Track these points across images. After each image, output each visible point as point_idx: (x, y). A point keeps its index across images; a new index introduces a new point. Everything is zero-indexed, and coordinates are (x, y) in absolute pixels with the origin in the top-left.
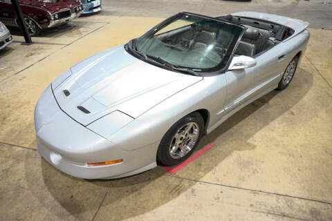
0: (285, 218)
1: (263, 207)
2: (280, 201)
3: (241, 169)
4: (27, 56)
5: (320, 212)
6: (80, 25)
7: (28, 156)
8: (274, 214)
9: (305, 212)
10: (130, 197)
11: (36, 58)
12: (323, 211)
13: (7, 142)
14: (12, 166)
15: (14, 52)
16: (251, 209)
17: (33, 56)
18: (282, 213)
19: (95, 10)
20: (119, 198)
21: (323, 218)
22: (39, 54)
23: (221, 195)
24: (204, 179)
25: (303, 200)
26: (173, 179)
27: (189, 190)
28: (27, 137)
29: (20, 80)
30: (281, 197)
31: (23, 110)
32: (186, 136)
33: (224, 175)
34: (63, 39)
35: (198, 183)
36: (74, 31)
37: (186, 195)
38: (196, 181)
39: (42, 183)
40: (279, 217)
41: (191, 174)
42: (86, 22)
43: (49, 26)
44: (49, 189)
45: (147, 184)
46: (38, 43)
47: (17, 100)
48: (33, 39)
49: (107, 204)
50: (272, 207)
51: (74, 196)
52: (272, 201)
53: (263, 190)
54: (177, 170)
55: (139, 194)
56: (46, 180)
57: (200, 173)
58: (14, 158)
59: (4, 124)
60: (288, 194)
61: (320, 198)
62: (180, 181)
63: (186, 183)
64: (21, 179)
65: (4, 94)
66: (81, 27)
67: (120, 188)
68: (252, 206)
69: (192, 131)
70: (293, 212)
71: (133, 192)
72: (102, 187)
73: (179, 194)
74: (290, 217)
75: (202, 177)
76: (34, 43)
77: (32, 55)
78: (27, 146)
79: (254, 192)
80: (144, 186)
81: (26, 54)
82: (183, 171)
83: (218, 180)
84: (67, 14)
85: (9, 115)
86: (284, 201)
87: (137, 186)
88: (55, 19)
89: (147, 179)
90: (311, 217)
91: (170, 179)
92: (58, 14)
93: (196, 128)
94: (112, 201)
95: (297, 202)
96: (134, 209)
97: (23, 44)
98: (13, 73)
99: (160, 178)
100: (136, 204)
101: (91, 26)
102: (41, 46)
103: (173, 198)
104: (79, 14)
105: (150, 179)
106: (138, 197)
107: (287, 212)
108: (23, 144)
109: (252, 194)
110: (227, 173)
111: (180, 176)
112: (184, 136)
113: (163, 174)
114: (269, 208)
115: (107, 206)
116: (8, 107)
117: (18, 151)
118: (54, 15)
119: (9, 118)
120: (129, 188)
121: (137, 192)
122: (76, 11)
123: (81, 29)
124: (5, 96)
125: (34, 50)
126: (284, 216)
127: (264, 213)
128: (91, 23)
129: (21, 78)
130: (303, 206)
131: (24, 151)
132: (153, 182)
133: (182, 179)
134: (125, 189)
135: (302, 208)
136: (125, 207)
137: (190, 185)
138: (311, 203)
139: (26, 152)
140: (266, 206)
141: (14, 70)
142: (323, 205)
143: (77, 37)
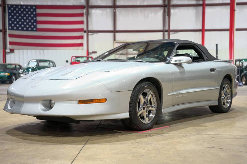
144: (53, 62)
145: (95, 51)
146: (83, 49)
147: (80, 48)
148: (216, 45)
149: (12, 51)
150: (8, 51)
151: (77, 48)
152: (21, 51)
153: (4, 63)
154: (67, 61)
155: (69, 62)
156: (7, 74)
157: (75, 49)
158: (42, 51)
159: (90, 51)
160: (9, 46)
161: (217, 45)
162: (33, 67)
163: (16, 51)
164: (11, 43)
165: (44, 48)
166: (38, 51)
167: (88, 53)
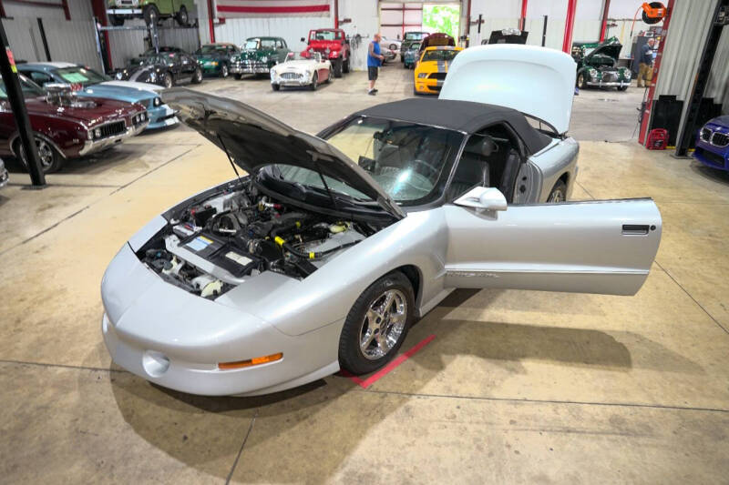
0: (571, 434)
1: (532, 422)
2: (559, 411)
3: (488, 371)
4: (42, 210)
5: (624, 419)
6: (142, 149)
7: (82, 382)
8: (551, 431)
9: (601, 422)
10: (296, 428)
11: (60, 213)
12: (628, 417)
13: (34, 361)
14: (53, 400)
15: (10, 202)
16: (512, 427)
17: (53, 210)
18: (564, 428)
19: (169, 122)
20: (276, 432)
21: (630, 426)
22: (66, 205)
23: (457, 412)
24: (426, 390)
25: (597, 406)
26: (370, 394)
27: (401, 410)
28: (72, 349)
29: (37, 252)
30: (559, 405)
31: (55, 305)
32: (385, 316)
33: (459, 382)
34: (111, 176)
35: (414, 397)
36: (131, 163)
37: (397, 418)
38: (410, 395)
39: (122, 422)
40: (559, 433)
41: (399, 385)
42: (154, 145)
43: (82, 153)
44: (138, 430)
45: (324, 406)
46: (59, 185)
47: (36, 288)
48: (49, 178)
49: (255, 444)
50: (546, 421)
51: (189, 437)
52: (547, 411)
53: (528, 399)
54: (374, 381)
55: (312, 423)
56: (128, 417)
57: (416, 382)
58: (54, 386)
59: (20, 330)
60: (572, 400)
61: (623, 400)
62: (383, 397)
63: (394, 400)
64: (77, 420)
65: (8, 279)
66: (144, 153)
67: (274, 417)
68: (512, 422)
69: (394, 308)
70: (583, 425)
71: (299, 420)
72: (239, 419)
73: (383, 417)
74: (578, 432)
75: (421, 387)
76: (50, 185)
77: (50, 207)
78: (79, 364)
79: (515, 402)
80: (318, 410)
81: (38, 207)
82: (384, 382)
83: (449, 390)
84: (118, 128)
85: (27, 314)
86: (566, 410)
87: (305, 411)
88: (95, 138)
89: (322, 398)
90: (611, 428)
91: (364, 395)
92: (101, 128)
93: (401, 302)
94: (262, 439)
95: (586, 409)
96: (306, 447)
97: (26, 187)
98: (16, 240)
99: (345, 396)
100: (308, 438)
101: (165, 152)
102: (67, 190)
103: (373, 423)
104: (140, 129)
105: (326, 398)
106: (311, 427)
107: (572, 426)
108: (67, 361)
109: (513, 406)
110: (464, 378)
111: (381, 389)
112: (382, 316)
113: (348, 389)
114: (542, 424)
115: (255, 447)
116: (22, 300)
117: (62, 374)
118: (94, 131)
119: (27, 320)
120: (291, 415)
121: (306, 421)
122: (135, 123)
123: (145, 158)
124: (10, 282)
125: (54, 197)
126: (569, 431)
127: (535, 430)
128: (163, 146)
129: (36, 248)
130: (598, 415)
131: (72, 373)
132: (333, 403)
133: (385, 394)
134: (283, 417)
135: (596, 417)
136: (289, 444)
137: (400, 402)
138: (610, 410)
139: (76, 375)
140: (536, 420)
141: (17, 236)
142: (628, 409)
143: (139, 172)
144: (281, 40)
145: (348, 17)
146: (329, 16)
147: (325, 13)
148: (544, 18)
149: (222, 21)
150: (216, 21)
151: (319, 13)
152: (235, 20)
153: (213, 44)
154: (303, 40)
155: (307, 40)
156: (214, 64)
157: (316, 16)
158: (265, 20)
159: (341, 19)
160: (217, 13)
161: (546, 18)
162: (251, 53)
163: (228, 21)
164: (220, 9)
165: (268, 14)
166: (260, 20)
167: (337, 23)
